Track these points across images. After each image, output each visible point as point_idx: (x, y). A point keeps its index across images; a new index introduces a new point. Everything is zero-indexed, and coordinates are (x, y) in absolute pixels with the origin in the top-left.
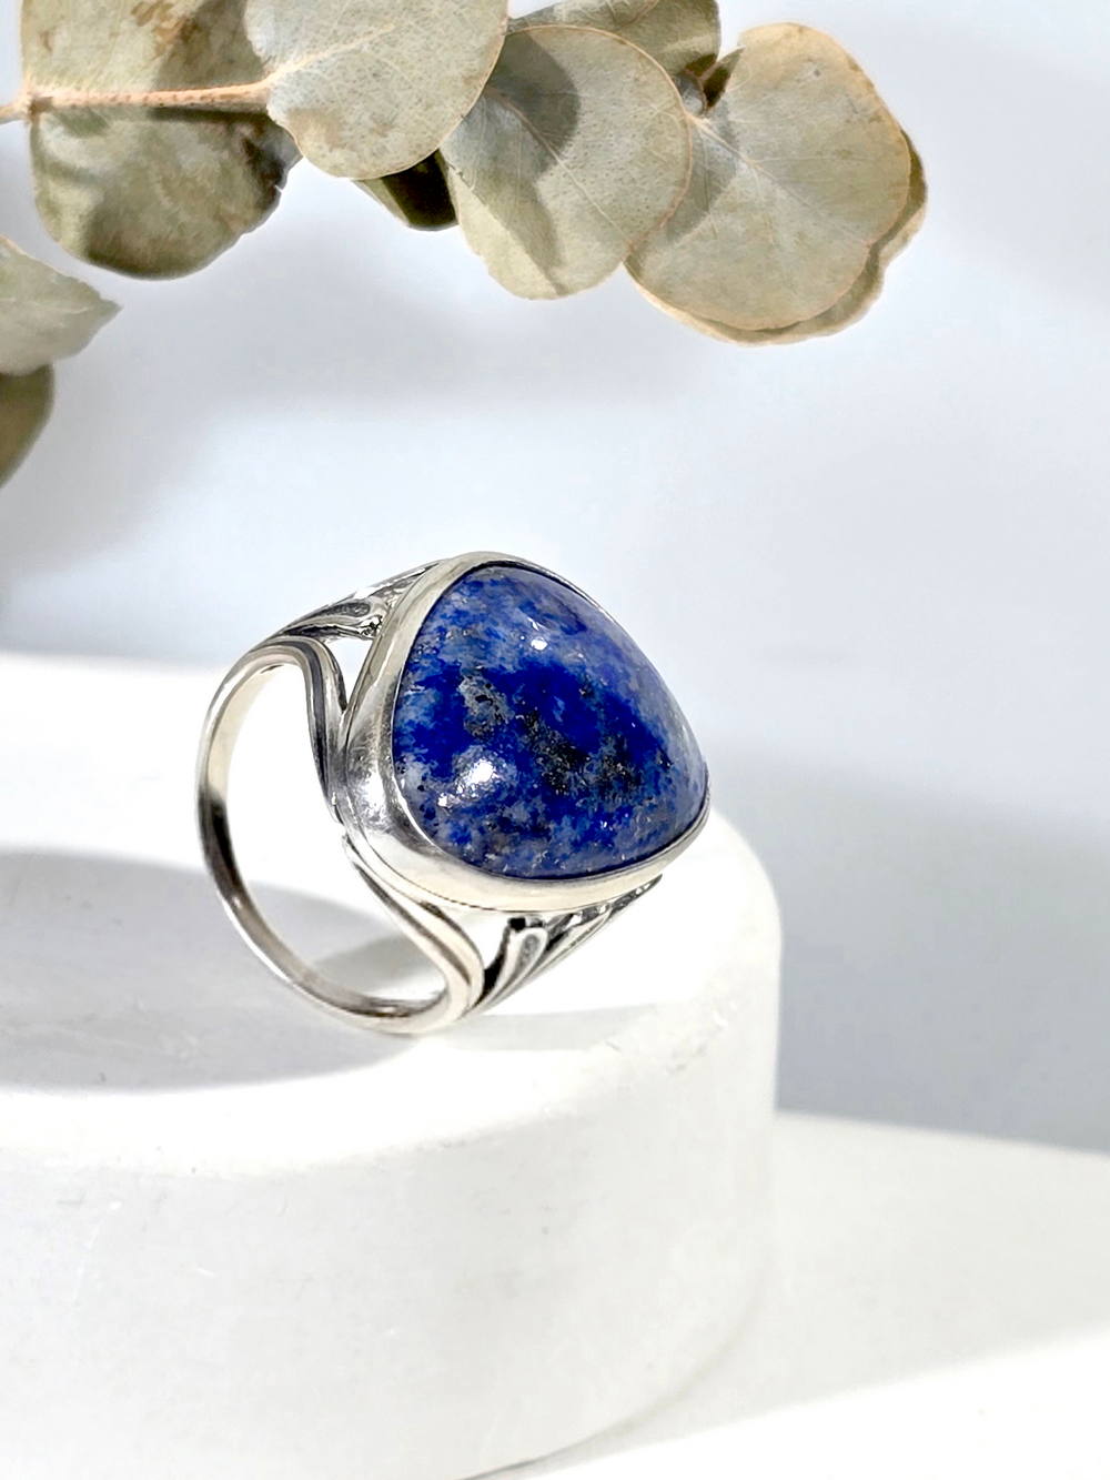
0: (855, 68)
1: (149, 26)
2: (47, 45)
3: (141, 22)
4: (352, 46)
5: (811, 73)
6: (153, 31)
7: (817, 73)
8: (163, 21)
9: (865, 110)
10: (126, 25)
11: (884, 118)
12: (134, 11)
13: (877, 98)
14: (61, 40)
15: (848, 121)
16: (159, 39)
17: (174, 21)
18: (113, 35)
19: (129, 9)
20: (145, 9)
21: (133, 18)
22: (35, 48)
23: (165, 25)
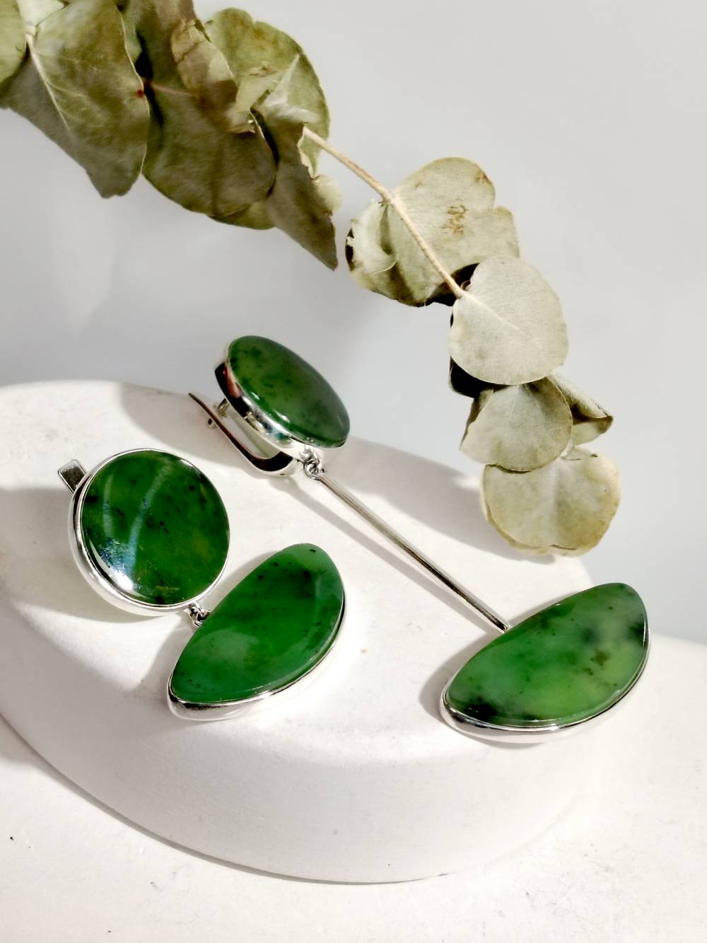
0: (616, 505)
1: (450, 216)
2: (417, 186)
3: (449, 213)
4: (500, 319)
5: (604, 489)
6: (450, 219)
7: (605, 491)
8: (457, 219)
9: (604, 517)
10: (445, 209)
11: (605, 526)
12: (452, 207)
13: (611, 519)
14: (421, 190)
15: (595, 513)
16: (449, 224)
17: (458, 223)
18: (438, 207)
19: (453, 205)
20: (456, 210)
21: (450, 209)
22: (412, 183)
23: (455, 222)
